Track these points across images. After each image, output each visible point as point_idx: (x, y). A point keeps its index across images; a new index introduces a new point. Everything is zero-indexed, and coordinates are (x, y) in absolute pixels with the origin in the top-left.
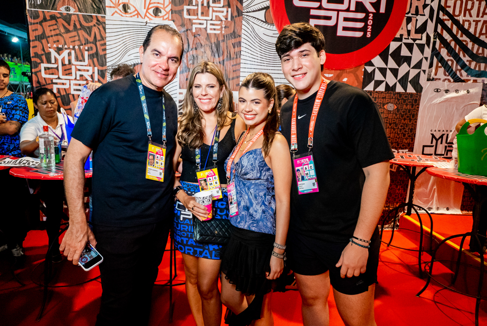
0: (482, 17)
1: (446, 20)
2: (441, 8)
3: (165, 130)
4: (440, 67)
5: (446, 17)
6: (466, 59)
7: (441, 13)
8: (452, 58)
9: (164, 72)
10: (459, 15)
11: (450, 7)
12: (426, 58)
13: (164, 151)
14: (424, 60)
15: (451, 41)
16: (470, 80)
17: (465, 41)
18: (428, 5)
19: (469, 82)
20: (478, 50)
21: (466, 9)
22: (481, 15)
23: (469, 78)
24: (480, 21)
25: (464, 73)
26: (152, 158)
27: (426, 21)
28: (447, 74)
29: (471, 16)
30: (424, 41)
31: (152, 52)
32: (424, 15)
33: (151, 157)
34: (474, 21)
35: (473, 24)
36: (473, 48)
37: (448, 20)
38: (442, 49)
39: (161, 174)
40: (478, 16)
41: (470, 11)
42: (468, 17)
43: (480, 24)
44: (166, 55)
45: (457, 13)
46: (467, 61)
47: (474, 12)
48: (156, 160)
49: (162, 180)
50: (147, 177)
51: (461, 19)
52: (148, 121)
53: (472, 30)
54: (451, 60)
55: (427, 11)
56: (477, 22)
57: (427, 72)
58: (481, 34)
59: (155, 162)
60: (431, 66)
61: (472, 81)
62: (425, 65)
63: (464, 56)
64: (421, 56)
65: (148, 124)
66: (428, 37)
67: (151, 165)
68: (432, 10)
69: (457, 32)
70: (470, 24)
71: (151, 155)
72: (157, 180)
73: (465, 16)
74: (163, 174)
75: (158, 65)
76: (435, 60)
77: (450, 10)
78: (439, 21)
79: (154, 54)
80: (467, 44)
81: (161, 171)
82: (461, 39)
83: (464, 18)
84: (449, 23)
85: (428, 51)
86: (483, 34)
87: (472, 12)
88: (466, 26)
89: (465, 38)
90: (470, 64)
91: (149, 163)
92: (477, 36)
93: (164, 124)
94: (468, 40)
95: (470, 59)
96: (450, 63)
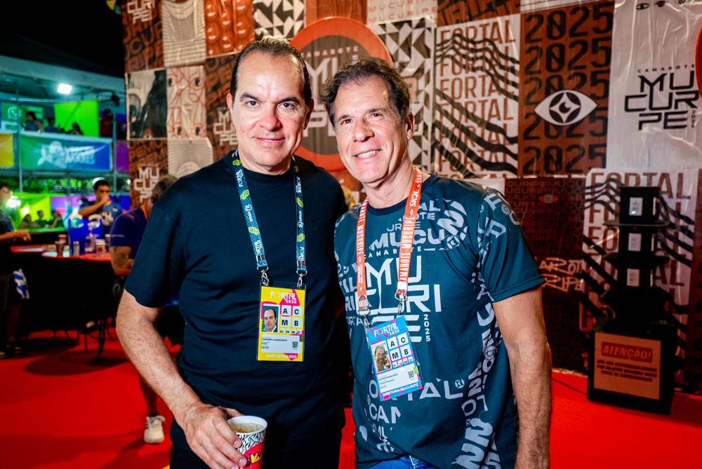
0: (489, 95)
1: (444, 104)
2: (437, 92)
3: (303, 248)
4: (444, 161)
5: (444, 102)
6: (477, 149)
7: (438, 98)
8: (458, 149)
9: (272, 135)
10: (460, 97)
11: (446, 89)
12: (426, 152)
13: (301, 294)
14: (423, 154)
15: (454, 128)
16: (486, 175)
17: (472, 127)
18: (421, 91)
19: (485, 178)
20: (490, 136)
21: (467, 89)
22: (487, 92)
23: (485, 172)
24: (486, 101)
25: (477, 167)
26: (273, 314)
27: (422, 109)
28: (454, 168)
29: (474, 96)
30: (420, 132)
31: (241, 101)
32: (418, 103)
33: (268, 314)
34: (479, 101)
35: (479, 106)
36: (483, 134)
37: (447, 104)
38: (444, 140)
39: (295, 345)
40: (483, 94)
41: (472, 90)
42: (471, 98)
43: (488, 105)
44: (269, 100)
45: (457, 94)
46: (479, 151)
47: (478, 91)
48: (280, 318)
49: (300, 359)
50: (260, 358)
51: (462, 101)
52: (257, 239)
53: (478, 113)
54: (457, 152)
55: (421, 97)
56: (483, 103)
57: (429, 168)
58: (490, 116)
59: (280, 322)
60: (432, 160)
61: (489, 176)
62: (426, 160)
63: (474, 146)
64: (418, 150)
65: (258, 246)
66: (426, 127)
67: (270, 330)
68: (427, 97)
69: (460, 117)
70: (475, 106)
71: (269, 308)
72: (287, 359)
73: (467, 96)
74: (301, 345)
75: (257, 125)
76: (437, 153)
77: (448, 93)
78: (437, 107)
79: (246, 103)
80: (475, 130)
81: (297, 338)
82: (465, 125)
83: (466, 100)
84: (449, 108)
85: (427, 144)
86: (494, 116)
87: (475, 91)
88: (470, 109)
89: (470, 123)
90: (483, 155)
91: (263, 326)
92: (486, 119)
93: (301, 238)
94: (475, 125)
95: (481, 148)
96: (456, 155)
